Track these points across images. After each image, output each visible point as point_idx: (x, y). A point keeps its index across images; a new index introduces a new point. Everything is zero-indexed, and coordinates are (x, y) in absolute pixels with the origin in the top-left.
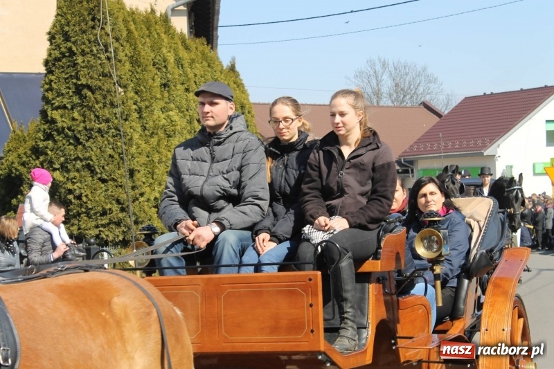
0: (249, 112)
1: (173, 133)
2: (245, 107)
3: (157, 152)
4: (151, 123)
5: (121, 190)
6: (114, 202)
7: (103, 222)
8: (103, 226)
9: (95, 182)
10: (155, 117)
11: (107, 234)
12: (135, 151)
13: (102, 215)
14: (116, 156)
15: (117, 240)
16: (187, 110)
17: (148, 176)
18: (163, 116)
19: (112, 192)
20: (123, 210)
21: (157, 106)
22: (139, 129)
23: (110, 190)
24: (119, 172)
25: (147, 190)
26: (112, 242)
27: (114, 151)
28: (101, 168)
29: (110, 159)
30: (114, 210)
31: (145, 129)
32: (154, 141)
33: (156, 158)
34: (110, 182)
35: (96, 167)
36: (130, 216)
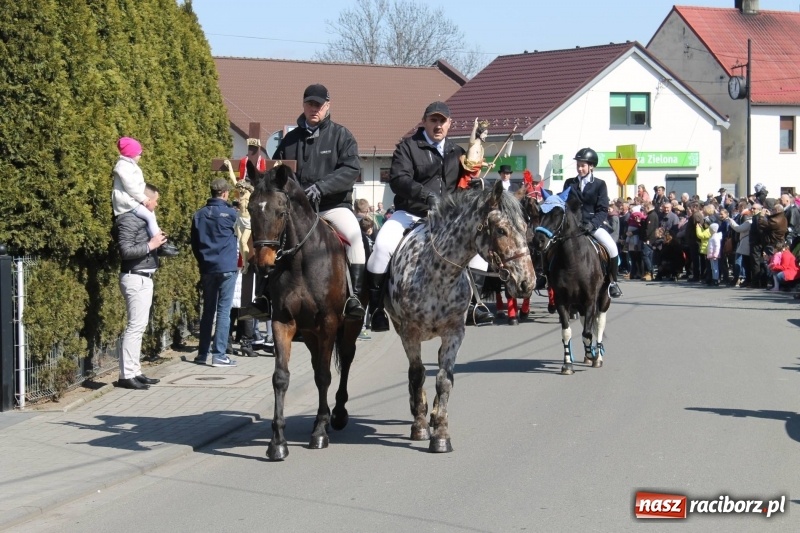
0: (211, 73)
1: (112, 100)
2: (205, 65)
3: (93, 126)
4: (84, 85)
5: (42, 178)
6: (33, 195)
7: (18, 222)
8: (18, 228)
9: (7, 165)
10: (90, 77)
11: (23, 239)
12: (63, 124)
13: (15, 212)
14: (37, 131)
15: (37, 248)
16: (132, 68)
17: (80, 159)
18: (100, 76)
19: (30, 181)
20: (45, 206)
21: (92, 61)
22: (68, 94)
23: (28, 178)
24: (40, 153)
25: (79, 178)
26: (29, 249)
27: (34, 123)
28: (15, 147)
29: (28, 135)
30: (33, 205)
31: (75, 93)
32: (88, 109)
33: (91, 134)
34: (28, 167)
35: (9, 145)
36: (56, 215)
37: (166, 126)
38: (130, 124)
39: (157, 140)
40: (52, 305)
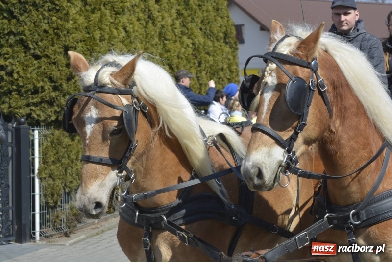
3: (99, 28)
5: (54, 67)
6: (46, 80)
7: (35, 101)
8: (35, 105)
9: (28, 58)
11: (39, 114)
12: (71, 26)
13: (33, 93)
14: (51, 31)
15: (49, 120)
17: (86, 53)
19: (44, 69)
20: (55, 88)
23: (43, 67)
24: (52, 48)
26: (44, 121)
27: (49, 25)
28: (35, 44)
29: (45, 34)
30: (46, 88)
33: (97, 34)
34: (43, 59)
35: (29, 42)
36: (64, 96)
37: (174, 32)
38: (137, 28)
39: (165, 42)
40: (62, 164)
